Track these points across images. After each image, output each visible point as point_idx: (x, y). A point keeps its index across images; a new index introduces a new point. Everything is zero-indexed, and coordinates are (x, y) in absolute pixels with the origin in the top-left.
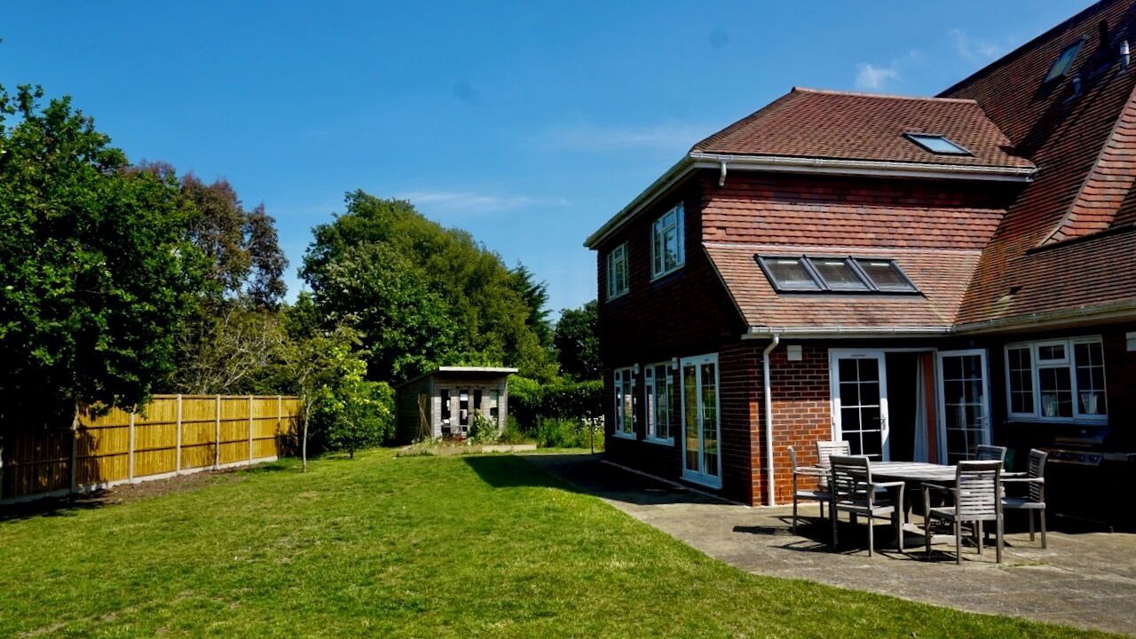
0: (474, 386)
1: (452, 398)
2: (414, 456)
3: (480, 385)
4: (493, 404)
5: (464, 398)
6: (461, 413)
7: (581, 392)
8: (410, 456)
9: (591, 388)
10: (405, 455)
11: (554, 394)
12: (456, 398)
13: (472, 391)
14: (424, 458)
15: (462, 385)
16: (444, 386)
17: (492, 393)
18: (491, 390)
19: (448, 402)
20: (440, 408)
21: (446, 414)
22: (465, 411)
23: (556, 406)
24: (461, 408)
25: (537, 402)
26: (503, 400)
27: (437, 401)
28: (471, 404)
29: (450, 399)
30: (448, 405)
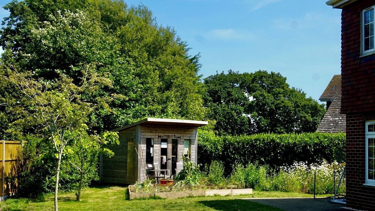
0: (172, 136)
1: (155, 145)
2: (144, 199)
3: (177, 135)
4: (186, 151)
5: (164, 146)
6: (162, 158)
7: (256, 142)
8: (140, 199)
9: (264, 140)
10: (135, 199)
11: (232, 144)
12: (158, 145)
13: (170, 140)
14: (153, 201)
15: (163, 135)
16: (149, 135)
17: (186, 142)
18: (185, 140)
19: (151, 148)
20: (145, 154)
21: (150, 159)
22: (164, 157)
23: (234, 154)
24: (162, 155)
25: (218, 150)
26: (194, 148)
27: (143, 147)
28: (170, 151)
29: (153, 146)
30: (151, 152)
